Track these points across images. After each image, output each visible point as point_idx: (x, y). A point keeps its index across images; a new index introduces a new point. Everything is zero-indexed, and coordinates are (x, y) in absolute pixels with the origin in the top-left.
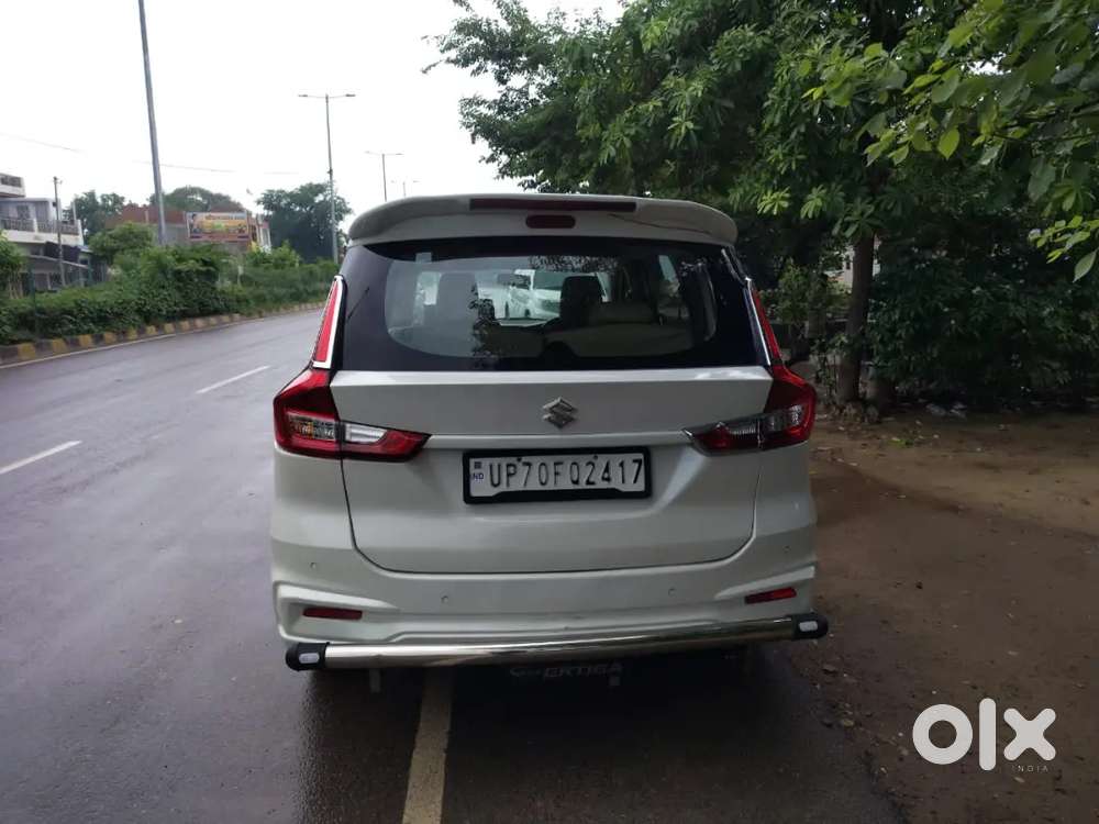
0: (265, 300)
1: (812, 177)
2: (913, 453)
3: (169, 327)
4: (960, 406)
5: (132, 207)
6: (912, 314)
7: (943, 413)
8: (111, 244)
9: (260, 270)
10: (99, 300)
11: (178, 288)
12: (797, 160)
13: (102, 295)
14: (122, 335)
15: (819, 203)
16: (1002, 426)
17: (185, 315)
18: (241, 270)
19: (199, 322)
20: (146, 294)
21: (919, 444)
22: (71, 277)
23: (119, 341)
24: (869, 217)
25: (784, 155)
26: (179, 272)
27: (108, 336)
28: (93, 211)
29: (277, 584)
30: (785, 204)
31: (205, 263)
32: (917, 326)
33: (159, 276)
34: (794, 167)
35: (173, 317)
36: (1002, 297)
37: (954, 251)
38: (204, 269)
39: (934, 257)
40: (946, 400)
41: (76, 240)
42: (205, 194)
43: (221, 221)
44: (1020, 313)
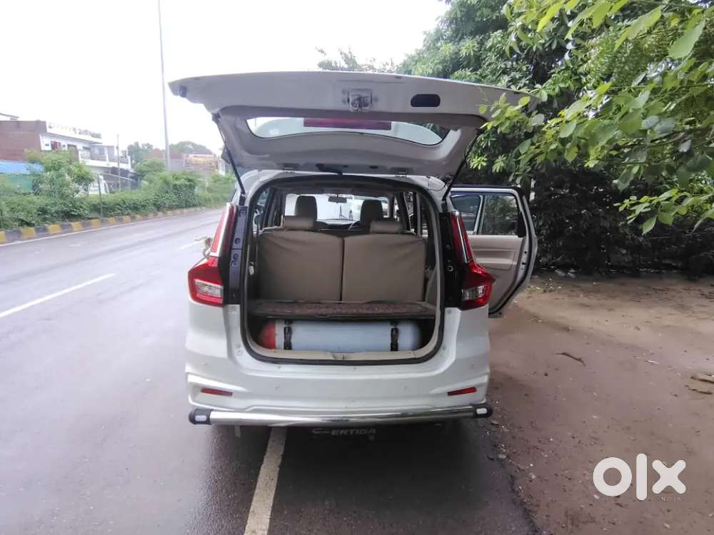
0: (219, 200)
1: (499, 151)
2: (547, 296)
3: (169, 212)
4: (573, 271)
5: (157, 150)
6: (549, 222)
7: (563, 275)
8: (145, 169)
9: (217, 184)
10: (134, 198)
11: (175, 194)
12: (491, 141)
13: (135, 196)
14: (145, 217)
15: (502, 165)
16: (595, 283)
17: (178, 207)
18: (207, 184)
19: (185, 211)
20: (158, 196)
21: (551, 291)
22: (124, 185)
23: (144, 220)
24: (528, 173)
25: (485, 138)
26: (175, 185)
27: (138, 216)
28: (138, 151)
29: (188, 373)
30: (484, 164)
31: (189, 180)
32: (552, 229)
33: (166, 187)
34: (489, 144)
35: (171, 208)
36: (598, 216)
37: (572, 189)
38: (188, 183)
39: (562, 193)
40: (566, 268)
41: (126, 166)
42: (193, 145)
43: (201, 159)
44: (607, 224)
